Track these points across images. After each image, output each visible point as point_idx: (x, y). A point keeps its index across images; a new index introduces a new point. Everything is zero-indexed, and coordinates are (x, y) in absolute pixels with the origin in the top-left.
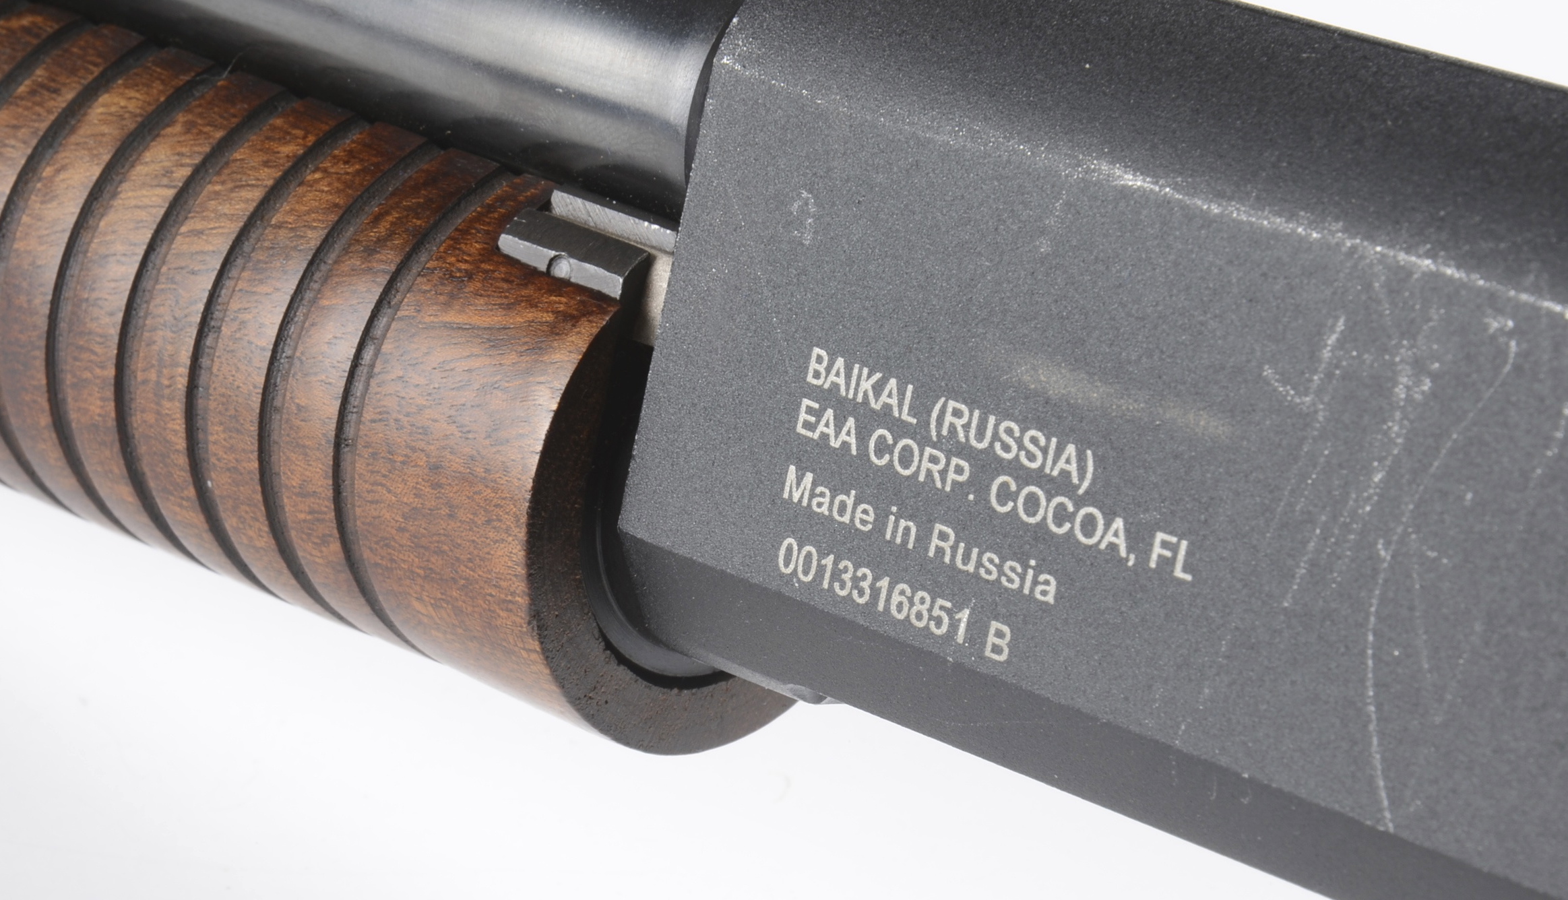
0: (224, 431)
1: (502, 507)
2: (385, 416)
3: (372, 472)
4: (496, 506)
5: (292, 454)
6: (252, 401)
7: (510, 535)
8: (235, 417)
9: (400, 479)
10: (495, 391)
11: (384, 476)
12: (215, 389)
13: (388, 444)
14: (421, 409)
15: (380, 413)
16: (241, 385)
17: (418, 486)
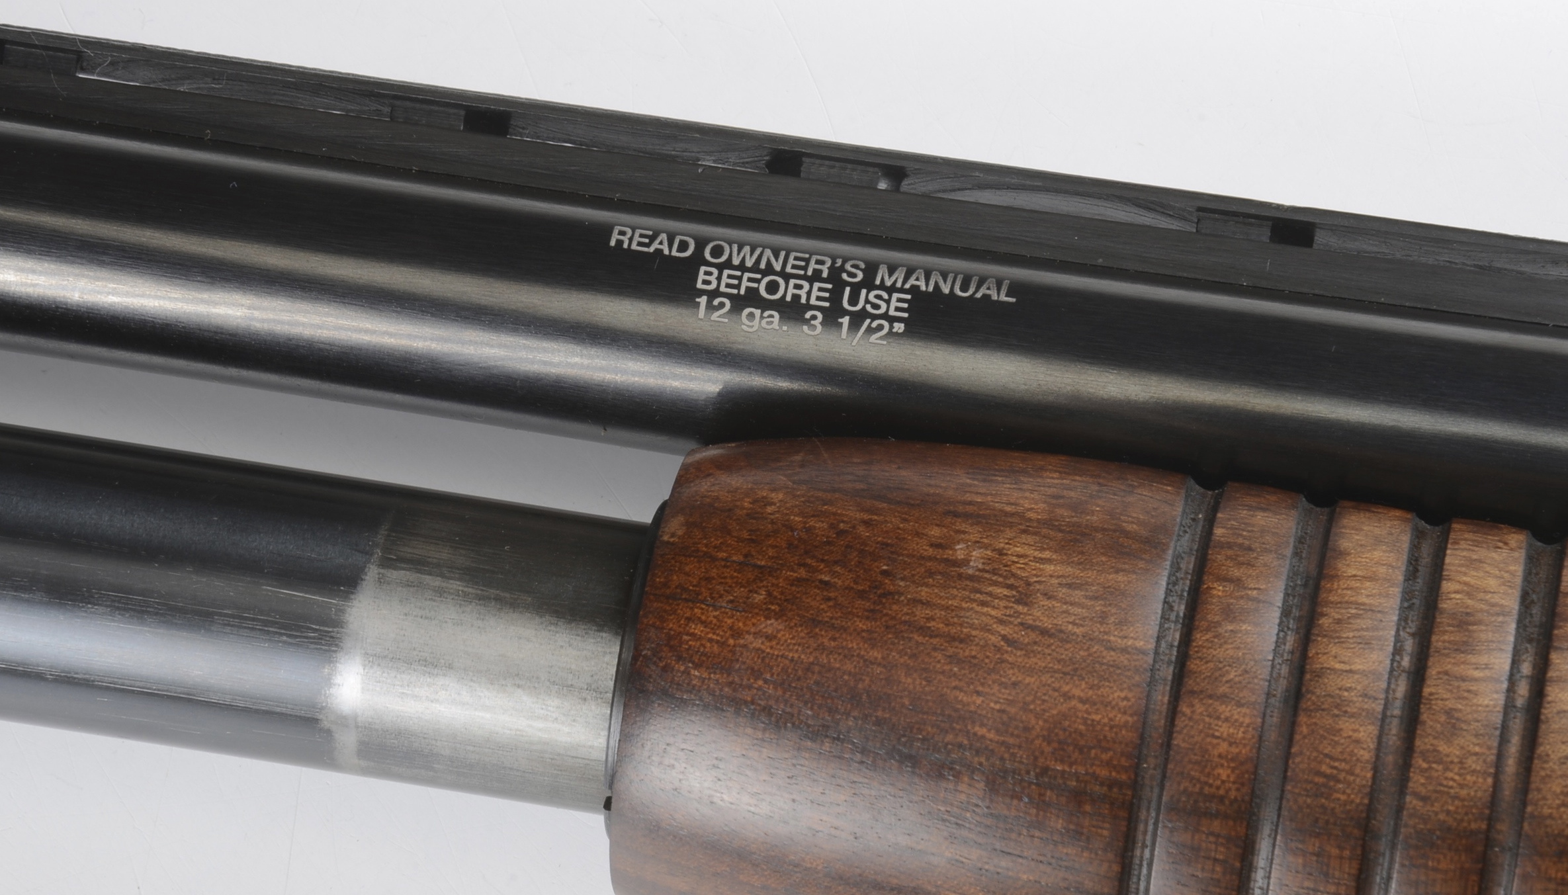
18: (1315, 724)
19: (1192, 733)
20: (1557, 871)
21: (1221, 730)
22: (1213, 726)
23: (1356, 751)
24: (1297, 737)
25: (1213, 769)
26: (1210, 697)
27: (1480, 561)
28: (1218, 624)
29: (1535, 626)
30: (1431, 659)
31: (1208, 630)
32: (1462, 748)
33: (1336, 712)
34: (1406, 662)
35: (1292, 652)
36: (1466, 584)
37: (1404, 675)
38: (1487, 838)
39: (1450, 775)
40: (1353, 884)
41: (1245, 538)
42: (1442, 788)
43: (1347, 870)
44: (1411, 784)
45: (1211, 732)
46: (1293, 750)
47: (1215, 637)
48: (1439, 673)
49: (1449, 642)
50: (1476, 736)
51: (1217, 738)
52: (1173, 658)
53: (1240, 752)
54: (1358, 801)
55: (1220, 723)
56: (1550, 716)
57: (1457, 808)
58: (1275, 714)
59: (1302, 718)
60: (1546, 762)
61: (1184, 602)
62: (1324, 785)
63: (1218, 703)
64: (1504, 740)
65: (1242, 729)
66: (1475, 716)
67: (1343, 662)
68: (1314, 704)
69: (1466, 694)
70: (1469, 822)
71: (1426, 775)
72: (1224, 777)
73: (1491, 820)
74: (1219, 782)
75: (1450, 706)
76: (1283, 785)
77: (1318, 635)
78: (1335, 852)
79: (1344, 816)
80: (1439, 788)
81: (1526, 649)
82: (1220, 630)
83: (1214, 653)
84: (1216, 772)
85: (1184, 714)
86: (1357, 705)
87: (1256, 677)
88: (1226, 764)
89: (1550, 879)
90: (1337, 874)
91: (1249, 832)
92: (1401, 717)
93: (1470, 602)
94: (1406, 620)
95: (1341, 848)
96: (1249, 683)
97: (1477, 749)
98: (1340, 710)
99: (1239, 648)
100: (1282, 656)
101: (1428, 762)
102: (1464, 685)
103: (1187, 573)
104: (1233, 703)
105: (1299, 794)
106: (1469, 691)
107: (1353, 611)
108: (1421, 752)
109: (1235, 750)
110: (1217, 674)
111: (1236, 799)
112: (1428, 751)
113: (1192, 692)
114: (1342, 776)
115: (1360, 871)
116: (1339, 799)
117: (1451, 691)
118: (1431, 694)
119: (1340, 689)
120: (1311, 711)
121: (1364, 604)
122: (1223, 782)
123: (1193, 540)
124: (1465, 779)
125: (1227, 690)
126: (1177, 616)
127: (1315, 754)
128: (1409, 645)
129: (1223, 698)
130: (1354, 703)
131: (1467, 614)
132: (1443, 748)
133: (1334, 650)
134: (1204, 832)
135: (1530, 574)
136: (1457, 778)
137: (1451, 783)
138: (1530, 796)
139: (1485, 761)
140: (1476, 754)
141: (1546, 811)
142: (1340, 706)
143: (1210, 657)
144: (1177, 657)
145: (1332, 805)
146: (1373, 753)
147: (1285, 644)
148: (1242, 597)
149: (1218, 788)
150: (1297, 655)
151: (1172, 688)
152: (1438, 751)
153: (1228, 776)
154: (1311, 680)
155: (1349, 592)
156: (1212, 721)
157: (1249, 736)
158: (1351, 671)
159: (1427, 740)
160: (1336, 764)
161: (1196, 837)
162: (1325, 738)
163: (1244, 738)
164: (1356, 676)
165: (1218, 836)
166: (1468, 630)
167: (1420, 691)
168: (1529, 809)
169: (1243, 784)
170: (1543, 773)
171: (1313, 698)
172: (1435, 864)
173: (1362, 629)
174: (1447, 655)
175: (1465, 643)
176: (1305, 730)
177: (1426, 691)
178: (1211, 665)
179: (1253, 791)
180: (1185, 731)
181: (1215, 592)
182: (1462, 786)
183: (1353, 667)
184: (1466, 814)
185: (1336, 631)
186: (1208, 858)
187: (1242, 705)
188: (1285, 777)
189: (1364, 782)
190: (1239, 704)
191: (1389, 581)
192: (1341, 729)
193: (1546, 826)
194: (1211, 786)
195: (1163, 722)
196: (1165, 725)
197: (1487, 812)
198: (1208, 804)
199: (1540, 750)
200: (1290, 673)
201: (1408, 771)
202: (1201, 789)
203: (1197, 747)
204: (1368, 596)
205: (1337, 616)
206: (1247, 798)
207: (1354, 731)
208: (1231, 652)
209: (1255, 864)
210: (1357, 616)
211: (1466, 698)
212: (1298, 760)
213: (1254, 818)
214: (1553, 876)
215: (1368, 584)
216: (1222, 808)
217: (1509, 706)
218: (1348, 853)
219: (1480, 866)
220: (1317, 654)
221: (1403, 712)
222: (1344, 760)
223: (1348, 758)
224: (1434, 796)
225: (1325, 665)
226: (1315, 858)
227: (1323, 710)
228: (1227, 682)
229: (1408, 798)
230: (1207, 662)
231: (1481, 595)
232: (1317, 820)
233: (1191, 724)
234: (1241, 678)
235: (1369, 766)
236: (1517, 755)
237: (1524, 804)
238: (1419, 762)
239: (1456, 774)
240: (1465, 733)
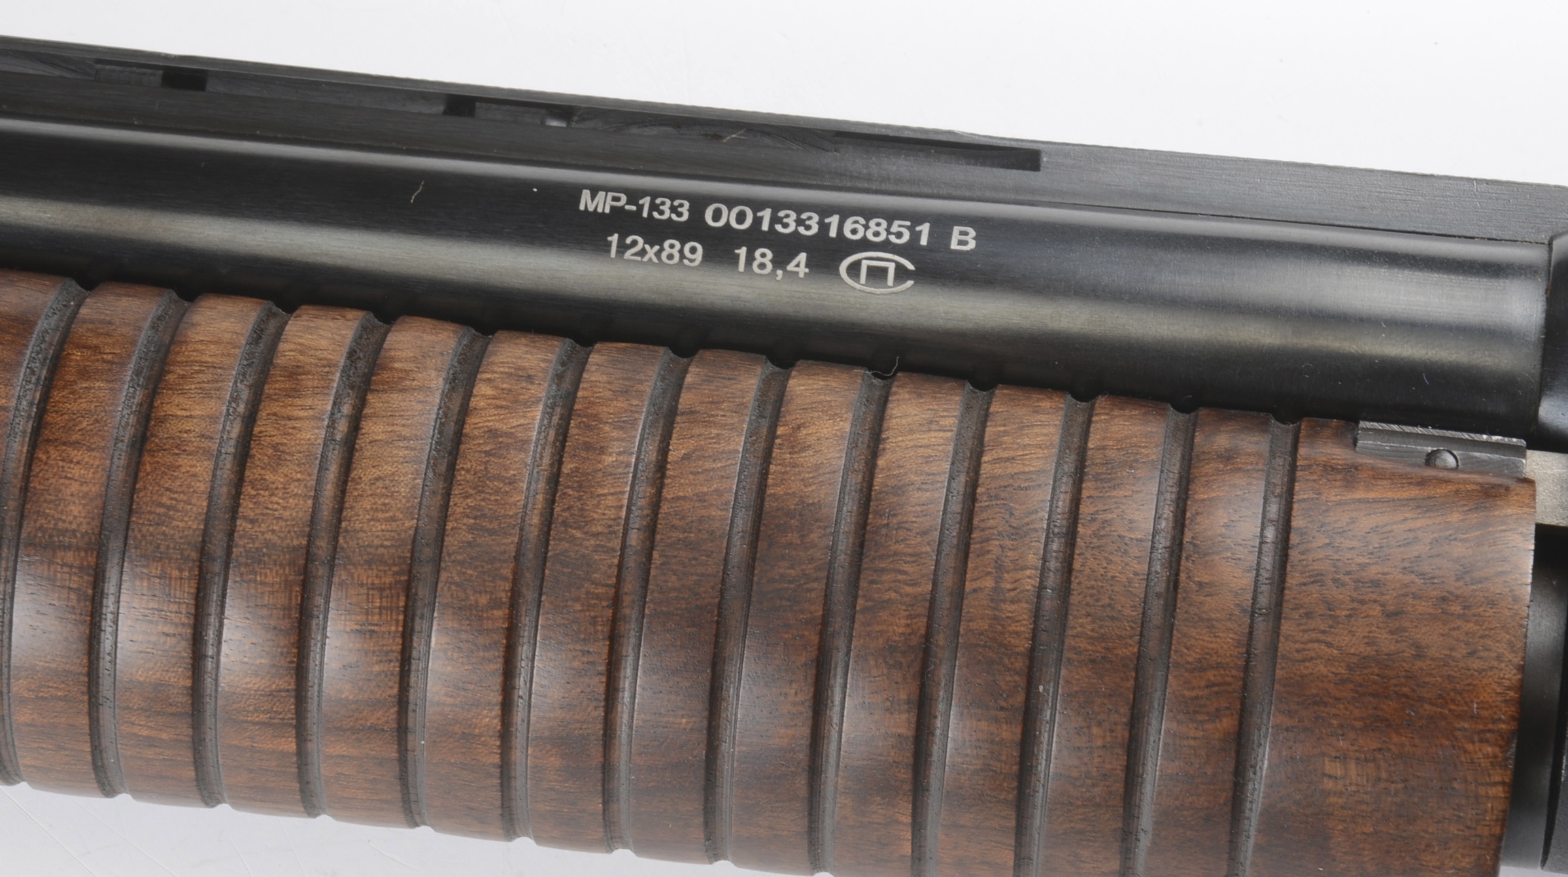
0: (1093, 622)
1: (1490, 637)
2: (1320, 578)
3: (1305, 631)
4: (1482, 637)
5: (1192, 630)
6: (1135, 587)
7: (1502, 662)
8: (1109, 605)
9: (1346, 632)
10: (1452, 543)
11: (1324, 632)
12: (1079, 583)
13: (1327, 602)
14: (1363, 567)
15: (1310, 577)
16: (1117, 574)
17: (1371, 635)
18: (158, 462)
19: (47, 476)
20: (368, 577)
21: (73, 471)
22: (66, 469)
23: (193, 484)
24: (141, 474)
25: (66, 506)
26: (64, 444)
27: (316, 328)
28: (75, 382)
29: (358, 377)
30: (263, 404)
31: (64, 388)
32: (286, 476)
33: (176, 451)
34: (241, 408)
35: (141, 405)
36: (299, 344)
37: (239, 420)
38: (308, 552)
39: (275, 499)
40: (193, 602)
41: (107, 315)
42: (268, 511)
43: (186, 590)
44: (241, 510)
45: (64, 474)
46: (137, 486)
47: (70, 393)
48: (268, 414)
49: (279, 390)
50: (298, 465)
51: (70, 479)
52: (33, 414)
53: (91, 491)
54: (195, 527)
55: (72, 466)
56: (363, 445)
57: (281, 527)
58: (123, 457)
59: (147, 458)
60: (358, 484)
61: (46, 368)
62: (166, 515)
63: (71, 449)
64: (322, 468)
65: (92, 470)
66: (298, 448)
67: (185, 410)
68: (157, 445)
69: (291, 431)
70: (292, 540)
71: (254, 500)
72: (76, 513)
73: (311, 538)
74: (71, 518)
75: (277, 441)
76: (129, 518)
77: (163, 389)
78: (175, 573)
79: (182, 541)
80: (265, 511)
81: (348, 394)
82: (75, 387)
83: (69, 406)
84: (69, 509)
85: (41, 460)
86: (195, 444)
87: (106, 426)
88: (77, 502)
89: (362, 585)
90: (178, 593)
91: (100, 561)
92: (235, 455)
93: (301, 358)
94: (244, 375)
95: (181, 570)
96: (100, 430)
97: (299, 476)
98: (179, 449)
99: (91, 402)
100: (131, 407)
101: (257, 490)
102: (290, 423)
103: (51, 344)
104: (84, 448)
105: (143, 524)
106: (294, 428)
107: (197, 368)
108: (250, 482)
109: (85, 489)
110: (71, 424)
111: (86, 532)
112: (256, 480)
113: (48, 441)
114: (180, 506)
115: (198, 590)
116: (178, 527)
117: (279, 429)
118: (261, 432)
119: (180, 432)
120: (154, 451)
121: (208, 362)
122: (75, 517)
123: (61, 320)
124: (288, 502)
125: (79, 437)
126: (38, 379)
127: (156, 488)
128: (245, 394)
129: (76, 444)
130: (192, 442)
131: (298, 367)
132: (269, 476)
133: (177, 399)
134: (58, 564)
135: (361, 337)
136: (281, 501)
137: (276, 506)
138: (344, 514)
139: (305, 486)
140: (298, 480)
141: (358, 526)
142: (180, 446)
143: (65, 411)
144: (36, 413)
145: (172, 532)
146: (209, 485)
147: (134, 398)
148: (98, 360)
149: (71, 523)
150: (145, 406)
151: (30, 439)
152: (265, 479)
153: (80, 512)
154: (155, 426)
155: (195, 354)
156: (65, 464)
157: (98, 476)
158: (191, 416)
159: (255, 471)
160: (176, 496)
161: (52, 569)
162: (166, 474)
163: (94, 478)
164: (195, 420)
165: (71, 567)
166: (297, 379)
167: (252, 430)
168: (344, 524)
169: (93, 519)
170: (356, 493)
171: (157, 440)
172: (263, 578)
173: (203, 382)
174: (277, 400)
175: (295, 390)
176: (148, 468)
177: (256, 430)
178: (66, 417)
179: (102, 524)
180: (41, 475)
181: (73, 357)
182: (285, 508)
183: (192, 413)
184: (289, 532)
185: (179, 384)
186: (63, 587)
187: (93, 450)
188: (131, 511)
189: (200, 510)
190: (90, 449)
191: (231, 343)
192: (180, 466)
193: (358, 539)
194: (64, 521)
195: (22, 468)
196: (24, 472)
197: (307, 529)
198: (61, 538)
199: (353, 474)
200: (138, 422)
201: (239, 498)
202: (56, 524)
203: (51, 488)
204: (211, 356)
205: (181, 372)
206: (97, 531)
207: (191, 466)
208: (84, 406)
209: (106, 591)
210: (198, 372)
211: (289, 434)
212: (141, 494)
213: (104, 549)
214: (365, 582)
215: (212, 346)
216: (74, 541)
217: (329, 439)
218: (187, 574)
219: (302, 577)
220: (162, 403)
221: (236, 449)
222: (182, 492)
223: (186, 490)
224: (261, 518)
225: (168, 413)
226: (157, 581)
227: (165, 450)
228: (79, 430)
229: (239, 522)
230: (62, 415)
231: (312, 352)
232: (158, 547)
233: (46, 468)
234: (92, 427)
235: (205, 496)
236: (335, 480)
237: (340, 521)
238: (248, 490)
239: (280, 498)
240: (288, 463)
